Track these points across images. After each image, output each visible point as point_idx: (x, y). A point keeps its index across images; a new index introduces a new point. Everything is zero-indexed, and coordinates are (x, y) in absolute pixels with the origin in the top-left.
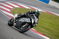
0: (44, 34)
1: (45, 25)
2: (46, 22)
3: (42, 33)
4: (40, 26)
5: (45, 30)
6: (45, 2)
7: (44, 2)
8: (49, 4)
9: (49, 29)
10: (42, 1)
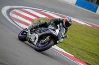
0: (88, 63)
1: (90, 47)
2: (92, 44)
3: (85, 61)
4: (81, 49)
5: (89, 57)
6: (90, 10)
7: (88, 9)
8: (97, 12)
9: (97, 55)
10: (86, 8)
